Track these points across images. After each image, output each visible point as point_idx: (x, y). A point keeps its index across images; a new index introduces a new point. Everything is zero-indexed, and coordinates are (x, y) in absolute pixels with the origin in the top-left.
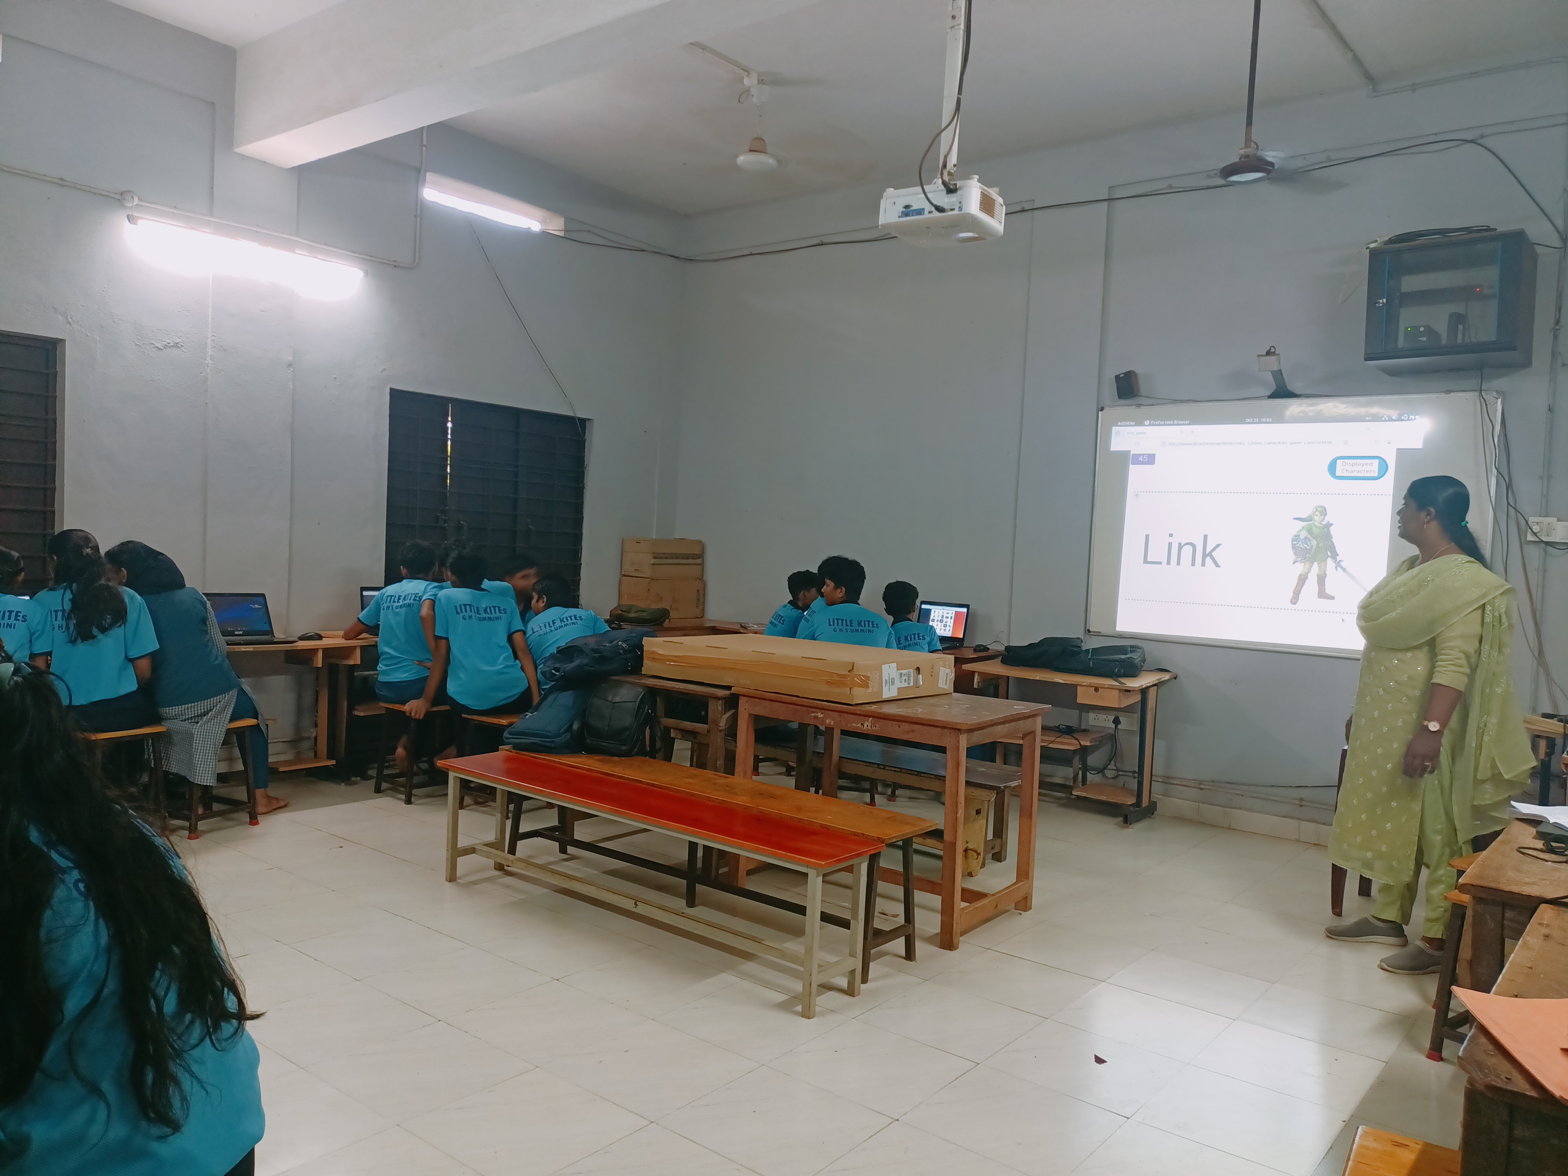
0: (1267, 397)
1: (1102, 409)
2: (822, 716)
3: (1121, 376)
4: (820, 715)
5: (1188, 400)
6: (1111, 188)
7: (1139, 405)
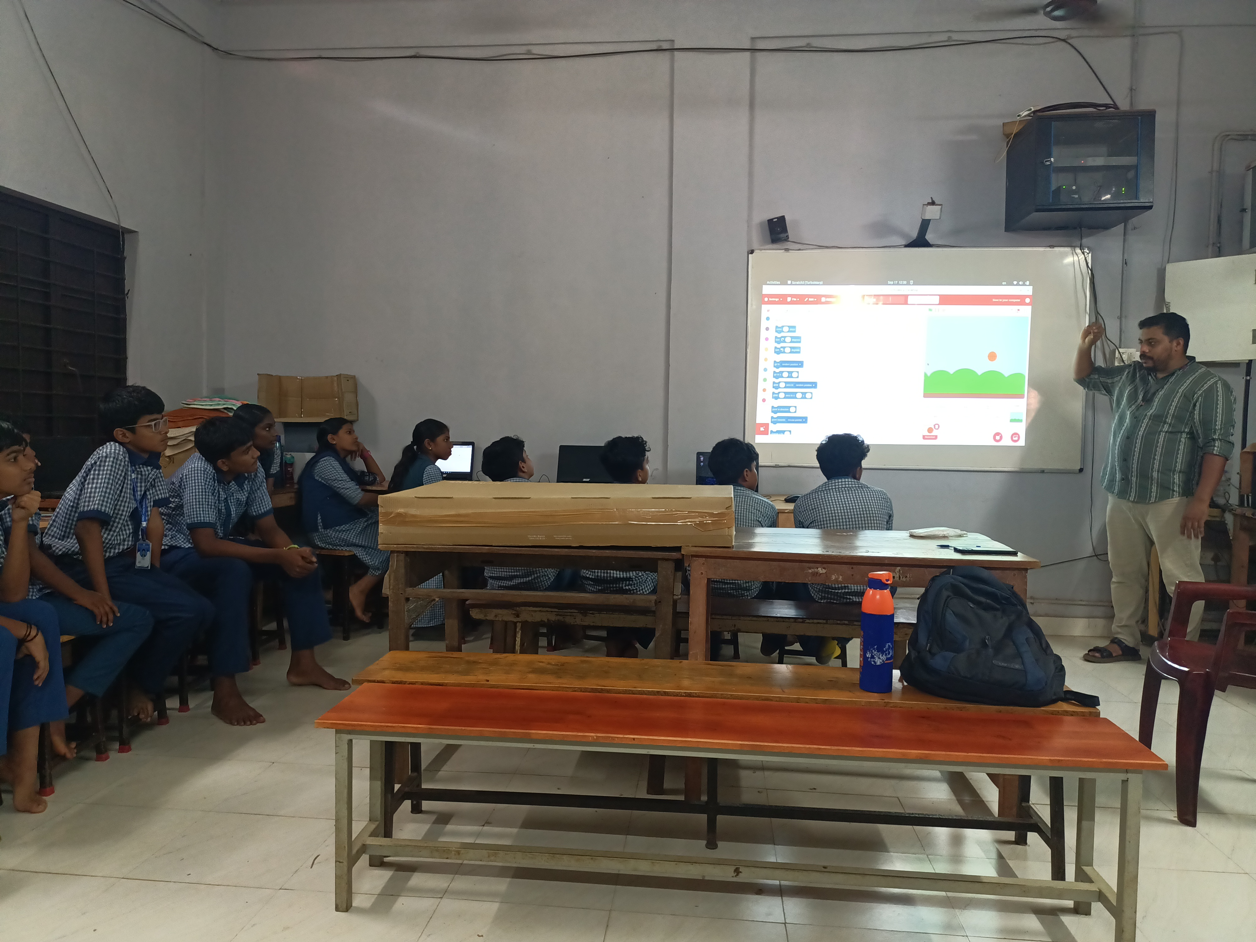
0: (903, 246)
1: (752, 252)
2: (824, 571)
3: (774, 220)
4: (821, 571)
5: (833, 247)
6: (753, 39)
7: (787, 250)
